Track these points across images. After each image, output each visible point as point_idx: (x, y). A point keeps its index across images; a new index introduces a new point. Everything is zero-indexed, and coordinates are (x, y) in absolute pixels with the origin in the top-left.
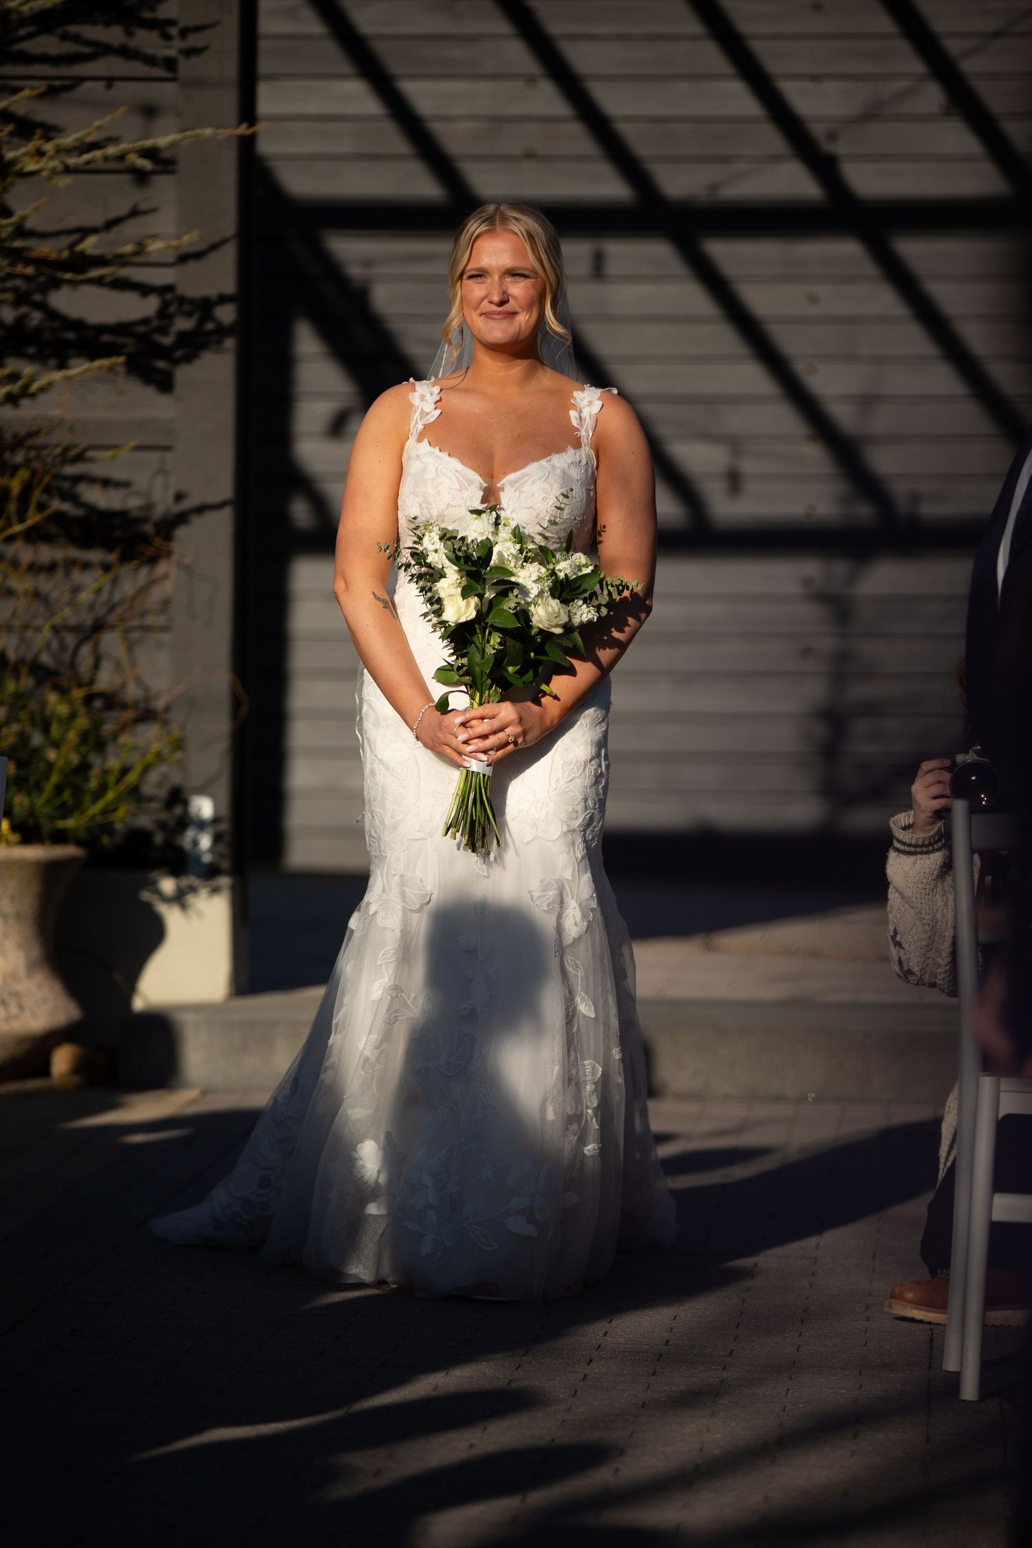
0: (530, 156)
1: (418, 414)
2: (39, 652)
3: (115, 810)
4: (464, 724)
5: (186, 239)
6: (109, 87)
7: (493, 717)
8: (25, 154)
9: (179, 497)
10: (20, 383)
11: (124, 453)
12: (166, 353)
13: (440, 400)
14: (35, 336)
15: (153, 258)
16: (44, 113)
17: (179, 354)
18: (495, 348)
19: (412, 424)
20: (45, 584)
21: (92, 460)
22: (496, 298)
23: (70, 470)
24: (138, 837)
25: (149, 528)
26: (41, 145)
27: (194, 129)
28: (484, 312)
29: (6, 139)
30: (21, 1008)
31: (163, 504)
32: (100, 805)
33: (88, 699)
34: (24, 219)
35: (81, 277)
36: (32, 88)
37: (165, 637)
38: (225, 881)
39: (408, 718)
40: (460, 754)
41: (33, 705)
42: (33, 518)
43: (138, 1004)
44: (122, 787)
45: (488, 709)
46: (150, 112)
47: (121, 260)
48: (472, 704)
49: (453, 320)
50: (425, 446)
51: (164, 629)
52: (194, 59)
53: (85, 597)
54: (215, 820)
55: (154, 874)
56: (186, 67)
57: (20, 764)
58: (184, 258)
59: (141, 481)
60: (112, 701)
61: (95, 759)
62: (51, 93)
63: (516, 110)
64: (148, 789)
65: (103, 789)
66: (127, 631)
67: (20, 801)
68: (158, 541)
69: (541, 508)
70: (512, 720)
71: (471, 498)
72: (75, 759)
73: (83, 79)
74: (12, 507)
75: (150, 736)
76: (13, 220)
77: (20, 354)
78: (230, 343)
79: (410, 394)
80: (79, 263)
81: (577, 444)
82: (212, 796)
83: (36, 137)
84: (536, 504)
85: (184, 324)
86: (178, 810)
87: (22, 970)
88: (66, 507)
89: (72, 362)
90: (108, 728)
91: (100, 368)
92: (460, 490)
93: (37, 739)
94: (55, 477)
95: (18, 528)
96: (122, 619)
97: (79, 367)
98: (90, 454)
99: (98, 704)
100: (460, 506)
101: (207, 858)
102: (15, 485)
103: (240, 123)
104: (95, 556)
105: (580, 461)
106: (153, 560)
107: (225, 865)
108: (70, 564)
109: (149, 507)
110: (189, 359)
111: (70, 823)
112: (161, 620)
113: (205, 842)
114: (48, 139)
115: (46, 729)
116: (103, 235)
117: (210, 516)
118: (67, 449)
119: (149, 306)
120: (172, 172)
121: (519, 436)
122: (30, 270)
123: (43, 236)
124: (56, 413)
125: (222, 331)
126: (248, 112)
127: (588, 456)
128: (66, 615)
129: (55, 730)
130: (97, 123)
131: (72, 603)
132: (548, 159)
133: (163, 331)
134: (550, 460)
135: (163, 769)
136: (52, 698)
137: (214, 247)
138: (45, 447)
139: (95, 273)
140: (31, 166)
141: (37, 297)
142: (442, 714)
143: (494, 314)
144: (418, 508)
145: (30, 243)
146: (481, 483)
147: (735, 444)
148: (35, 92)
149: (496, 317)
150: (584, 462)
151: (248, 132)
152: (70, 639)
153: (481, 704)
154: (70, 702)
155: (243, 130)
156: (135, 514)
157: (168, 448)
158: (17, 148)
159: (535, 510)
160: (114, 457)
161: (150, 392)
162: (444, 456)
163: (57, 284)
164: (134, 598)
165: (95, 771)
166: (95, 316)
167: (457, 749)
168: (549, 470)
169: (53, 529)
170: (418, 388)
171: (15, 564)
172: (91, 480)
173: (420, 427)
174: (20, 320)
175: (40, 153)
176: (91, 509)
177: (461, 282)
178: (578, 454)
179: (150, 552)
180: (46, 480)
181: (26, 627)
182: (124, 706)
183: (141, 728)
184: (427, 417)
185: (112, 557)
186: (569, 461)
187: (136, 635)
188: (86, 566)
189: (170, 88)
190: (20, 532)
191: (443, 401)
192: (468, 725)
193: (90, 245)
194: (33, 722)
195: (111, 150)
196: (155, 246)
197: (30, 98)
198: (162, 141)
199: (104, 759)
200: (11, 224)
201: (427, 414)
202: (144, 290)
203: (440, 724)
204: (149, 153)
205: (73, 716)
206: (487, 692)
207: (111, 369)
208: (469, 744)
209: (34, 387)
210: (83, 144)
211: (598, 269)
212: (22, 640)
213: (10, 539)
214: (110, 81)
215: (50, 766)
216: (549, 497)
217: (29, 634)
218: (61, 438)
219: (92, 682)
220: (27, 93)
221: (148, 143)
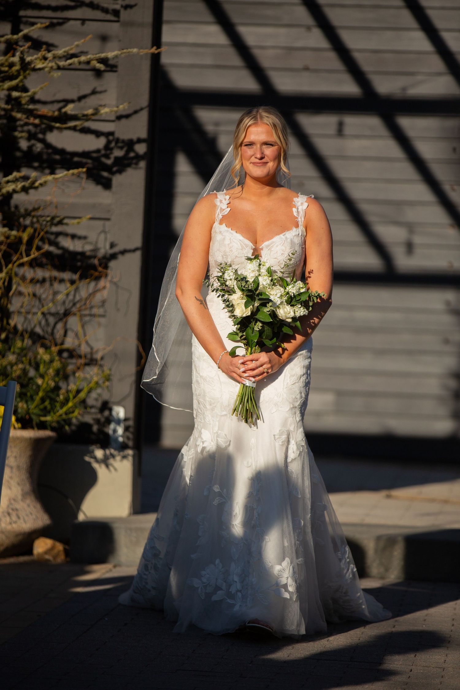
0: (306, 69)
1: (219, 210)
2: (35, 326)
3: (73, 412)
4: (243, 363)
5: (121, 107)
6: (83, 24)
7: (257, 360)
8: (36, 59)
9: (112, 245)
10: (29, 181)
11: (84, 221)
12: (108, 169)
13: (230, 203)
14: (38, 157)
15: (102, 118)
16: (47, 37)
17: (115, 169)
18: (257, 179)
19: (216, 215)
20: (39, 290)
21: (67, 224)
22: (259, 156)
23: (54, 229)
24: (85, 427)
25: (96, 262)
26: (45, 54)
27: (127, 49)
28: (253, 162)
29: (26, 50)
30: (19, 517)
31: (104, 249)
32: (65, 409)
33: (60, 352)
34: (35, 93)
35: (64, 126)
36: (42, 23)
37: (102, 320)
38: (130, 452)
39: (214, 358)
40: (241, 377)
41: (30, 354)
42: (34, 254)
43: (81, 517)
44: (77, 400)
45: (255, 356)
46: (104, 38)
47: (86, 118)
48: (246, 353)
49: (237, 165)
50: (223, 227)
51: (103, 316)
52: (129, 10)
53: (60, 297)
54: (126, 420)
55: (92, 447)
56: (124, 15)
57: (22, 386)
58: (119, 118)
59: (92, 237)
60: (72, 354)
61: (63, 385)
62: (52, 26)
63: (299, 44)
64: (90, 401)
65: (67, 400)
66: (81, 316)
67: (22, 406)
68: (100, 269)
69: (281, 258)
70: (266, 362)
71: (247, 253)
72: (52, 384)
73: (69, 19)
74: (23, 248)
75: (93, 373)
76: (29, 94)
77: (30, 166)
78: (142, 164)
79: (215, 200)
80: (64, 118)
81: (297, 226)
82: (124, 407)
83: (43, 50)
84: (278, 256)
85: (118, 153)
86: (106, 413)
87: (20, 497)
88: (52, 249)
89: (57, 171)
90: (70, 368)
91: (73, 174)
92: (242, 249)
93: (32, 373)
94: (47, 232)
95: (25, 259)
96: (80, 311)
97: (61, 174)
98: (66, 221)
99: (65, 355)
100: (242, 257)
101: (121, 439)
102: (25, 237)
103: (152, 47)
104: (67, 275)
105: (299, 234)
106: (97, 279)
107: (131, 443)
108: (53, 279)
109: (96, 250)
110: (120, 172)
111: (48, 418)
112: (101, 311)
113: (120, 431)
114: (49, 51)
115: (37, 368)
116: (77, 104)
117: (128, 256)
118: (53, 218)
119: (101, 143)
120: (116, 71)
121: (269, 222)
122: (37, 121)
123: (45, 103)
124: (48, 198)
125: (138, 158)
126: (157, 41)
127: (302, 231)
128: (50, 307)
129: (42, 369)
130: (76, 43)
131: (53, 301)
132: (316, 71)
133: (107, 157)
134: (285, 235)
135: (99, 391)
136: (41, 351)
137: (136, 112)
138: (42, 216)
139: (72, 124)
140: (40, 66)
141: (40, 136)
142: (232, 357)
143: (257, 163)
144: (221, 258)
145: (38, 106)
146: (252, 246)
147: (411, 227)
148: (44, 25)
149: (258, 164)
150: (300, 234)
151: (156, 52)
152: (52, 320)
153: (251, 354)
154: (51, 354)
155: (154, 50)
156: (88, 254)
157: (108, 219)
158: (32, 56)
159: (278, 259)
160: (78, 223)
161: (99, 188)
162: (234, 232)
163: (51, 129)
164: (87, 299)
165: (63, 391)
166: (70, 147)
167: (240, 375)
168: (285, 239)
169: (44, 260)
170: (218, 196)
171: (23, 278)
172: (66, 235)
173: (220, 217)
174: (30, 148)
175: (45, 58)
176: (65, 250)
177: (241, 147)
178: (298, 230)
179: (97, 274)
180: (42, 234)
181: (28, 313)
182: (80, 357)
183: (87, 368)
184: (224, 212)
185: (76, 277)
186: (294, 235)
187: (87, 318)
188: (62, 281)
189: (115, 26)
190: (26, 262)
191: (231, 204)
192: (245, 363)
193: (70, 109)
194: (30, 364)
195: (83, 58)
196: (104, 111)
197: (40, 28)
198: (110, 55)
199: (68, 385)
200: (27, 96)
201: (224, 210)
202: (98, 134)
203: (231, 362)
204: (104, 61)
205: (52, 361)
206: (254, 348)
207: (78, 175)
208: (246, 373)
209: (37, 184)
210: (68, 54)
211: (340, 131)
212: (26, 318)
213: (22, 265)
214: (83, 21)
215: (39, 387)
216: (285, 253)
217: (30, 316)
218: (50, 212)
219: (62, 344)
220: (39, 25)
221: (103, 55)
